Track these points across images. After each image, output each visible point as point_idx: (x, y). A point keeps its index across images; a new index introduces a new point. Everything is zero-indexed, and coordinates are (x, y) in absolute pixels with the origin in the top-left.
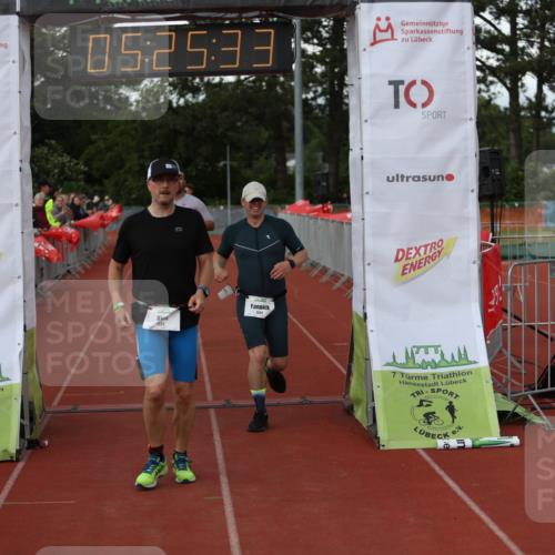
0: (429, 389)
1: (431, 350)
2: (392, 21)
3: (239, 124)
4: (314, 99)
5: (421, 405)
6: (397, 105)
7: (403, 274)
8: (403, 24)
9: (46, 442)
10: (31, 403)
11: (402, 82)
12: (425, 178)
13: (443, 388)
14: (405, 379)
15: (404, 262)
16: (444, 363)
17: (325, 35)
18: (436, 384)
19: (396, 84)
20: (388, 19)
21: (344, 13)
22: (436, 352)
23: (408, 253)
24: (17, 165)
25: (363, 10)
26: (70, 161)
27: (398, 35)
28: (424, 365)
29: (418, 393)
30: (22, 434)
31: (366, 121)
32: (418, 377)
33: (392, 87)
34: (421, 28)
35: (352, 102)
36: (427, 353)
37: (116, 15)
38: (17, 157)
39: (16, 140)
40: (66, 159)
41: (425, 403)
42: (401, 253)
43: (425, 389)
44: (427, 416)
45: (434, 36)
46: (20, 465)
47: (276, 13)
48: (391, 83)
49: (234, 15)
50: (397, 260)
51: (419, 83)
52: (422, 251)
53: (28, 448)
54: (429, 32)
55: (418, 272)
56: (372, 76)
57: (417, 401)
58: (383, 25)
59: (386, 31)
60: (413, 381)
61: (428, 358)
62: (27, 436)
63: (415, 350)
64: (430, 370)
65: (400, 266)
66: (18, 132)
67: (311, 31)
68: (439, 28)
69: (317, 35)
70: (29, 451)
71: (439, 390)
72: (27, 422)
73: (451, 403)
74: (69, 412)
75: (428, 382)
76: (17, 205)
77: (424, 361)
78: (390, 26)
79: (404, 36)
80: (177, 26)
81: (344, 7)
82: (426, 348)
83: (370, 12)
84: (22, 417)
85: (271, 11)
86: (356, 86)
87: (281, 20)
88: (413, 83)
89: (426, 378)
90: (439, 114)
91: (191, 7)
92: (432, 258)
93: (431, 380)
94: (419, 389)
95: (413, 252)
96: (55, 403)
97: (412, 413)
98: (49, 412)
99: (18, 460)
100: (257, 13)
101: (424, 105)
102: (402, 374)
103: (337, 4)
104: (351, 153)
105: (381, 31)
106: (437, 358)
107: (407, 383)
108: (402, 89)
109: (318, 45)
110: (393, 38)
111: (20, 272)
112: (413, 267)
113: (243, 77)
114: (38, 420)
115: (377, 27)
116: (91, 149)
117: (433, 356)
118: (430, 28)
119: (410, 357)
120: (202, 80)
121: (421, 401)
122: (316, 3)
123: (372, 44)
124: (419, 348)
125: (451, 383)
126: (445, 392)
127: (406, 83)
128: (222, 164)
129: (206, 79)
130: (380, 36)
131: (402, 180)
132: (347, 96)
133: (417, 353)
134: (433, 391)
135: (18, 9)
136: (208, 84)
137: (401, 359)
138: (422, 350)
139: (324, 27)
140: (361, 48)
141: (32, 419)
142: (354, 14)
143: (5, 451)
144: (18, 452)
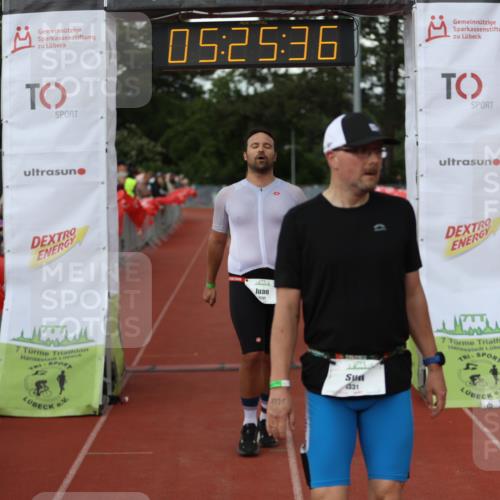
0: (474, 353)
1: (477, 319)
2: (444, 20)
3: (303, 111)
4: (371, 89)
5: (467, 368)
6: (449, 96)
7: (453, 249)
8: (455, 22)
9: (127, 399)
10: (113, 364)
11: (454, 75)
12: (473, 163)
13: (487, 352)
14: (453, 344)
15: (454, 238)
16: (488, 330)
17: (381, 31)
18: (481, 349)
19: (448, 76)
20: (441, 17)
21: (402, 11)
22: (482, 320)
23: (458, 231)
24: (103, 147)
25: (419, 9)
26: (148, 144)
27: (450, 32)
28: (471, 332)
29: (465, 357)
30: (105, 391)
31: (421, 110)
32: (465, 343)
33: (445, 80)
34: (471, 26)
35: (409, 93)
36: (473, 320)
37: (195, 12)
38: (103, 139)
39: (102, 124)
40: (145, 141)
41: (471, 367)
42: (451, 231)
43: (471, 354)
44: (473, 378)
45: (482, 34)
46: (103, 419)
47: (340, 11)
48: (444, 75)
49: (302, 12)
50: (447, 237)
51: (469, 75)
52: (471, 229)
53: (110, 404)
54: (478, 30)
55: (466, 247)
56: (426, 69)
57: (463, 364)
58: (437, 23)
59: (439, 28)
60: (461, 346)
61: (475, 326)
62: (109, 393)
63: (462, 318)
64: (475, 337)
65: (450, 242)
66: (105, 116)
67: (369, 27)
68: (488, 26)
69: (374, 31)
70: (111, 407)
71: (484, 354)
72: (109, 380)
73: (494, 366)
74: (147, 371)
75: (474, 347)
76: (103, 183)
77: (470, 328)
78: (443, 24)
79: (456, 33)
80: (250, 22)
81: (401, 6)
82: (473, 316)
83: (425, 10)
84: (105, 375)
85: (335, 9)
86: (412, 77)
87: (343, 17)
88: (464, 76)
89: (472, 343)
90: (487, 105)
91: (263, 4)
92: (480, 236)
93: (477, 346)
94: (466, 353)
95: (463, 229)
96: (135, 363)
97: (459, 375)
98: (129, 372)
99: (100, 415)
100: (323, 11)
101: (474, 96)
102: (451, 340)
103: (396, 3)
104: (406, 139)
105: (435, 28)
106: (483, 326)
107: (455, 348)
108: (454, 81)
109: (375, 40)
110: (446, 35)
111: (105, 244)
112: (462, 243)
113: (307, 69)
114: (119, 378)
115: (432, 24)
116: (169, 133)
117: (479, 324)
118: (480, 26)
119: (458, 324)
120: (269, 70)
121: (468, 365)
122: (376, 3)
123: (427, 41)
124: (466, 316)
125: (495, 348)
126: (490, 356)
127: (458, 76)
128: (287, 147)
129: (273, 70)
130: (434, 33)
131: (453, 164)
132: (403, 87)
133: (465, 320)
134: (478, 355)
135: (105, 5)
136: (275, 75)
137: (450, 326)
138: (469, 318)
139: (381, 23)
140: (417, 44)
141: (114, 378)
142: (411, 13)
143: (89, 406)
144: (101, 407)
